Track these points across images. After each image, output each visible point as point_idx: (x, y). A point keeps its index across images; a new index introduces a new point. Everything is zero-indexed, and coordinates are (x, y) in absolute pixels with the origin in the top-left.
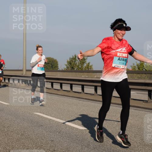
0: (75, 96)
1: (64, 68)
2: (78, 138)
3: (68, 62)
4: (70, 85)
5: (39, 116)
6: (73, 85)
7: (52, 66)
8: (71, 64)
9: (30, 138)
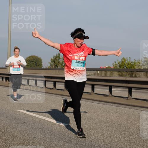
0: (58, 93)
1: (48, 66)
2: (60, 134)
3: (52, 60)
4: (53, 83)
5: (22, 113)
6: (56, 83)
7: (36, 64)
8: (54, 62)
9: (12, 135)
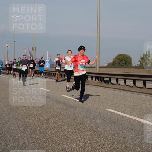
1: (138, 65)
3: (141, 58)
4: (143, 81)
5: (111, 112)
6: (146, 82)
7: (125, 63)
9: (102, 134)
